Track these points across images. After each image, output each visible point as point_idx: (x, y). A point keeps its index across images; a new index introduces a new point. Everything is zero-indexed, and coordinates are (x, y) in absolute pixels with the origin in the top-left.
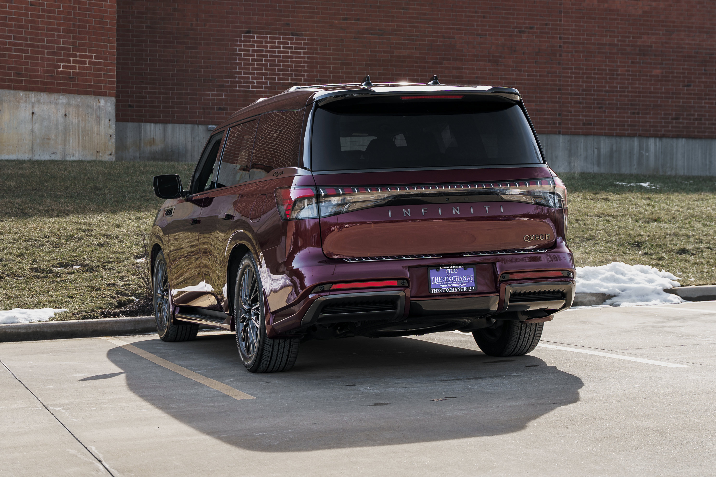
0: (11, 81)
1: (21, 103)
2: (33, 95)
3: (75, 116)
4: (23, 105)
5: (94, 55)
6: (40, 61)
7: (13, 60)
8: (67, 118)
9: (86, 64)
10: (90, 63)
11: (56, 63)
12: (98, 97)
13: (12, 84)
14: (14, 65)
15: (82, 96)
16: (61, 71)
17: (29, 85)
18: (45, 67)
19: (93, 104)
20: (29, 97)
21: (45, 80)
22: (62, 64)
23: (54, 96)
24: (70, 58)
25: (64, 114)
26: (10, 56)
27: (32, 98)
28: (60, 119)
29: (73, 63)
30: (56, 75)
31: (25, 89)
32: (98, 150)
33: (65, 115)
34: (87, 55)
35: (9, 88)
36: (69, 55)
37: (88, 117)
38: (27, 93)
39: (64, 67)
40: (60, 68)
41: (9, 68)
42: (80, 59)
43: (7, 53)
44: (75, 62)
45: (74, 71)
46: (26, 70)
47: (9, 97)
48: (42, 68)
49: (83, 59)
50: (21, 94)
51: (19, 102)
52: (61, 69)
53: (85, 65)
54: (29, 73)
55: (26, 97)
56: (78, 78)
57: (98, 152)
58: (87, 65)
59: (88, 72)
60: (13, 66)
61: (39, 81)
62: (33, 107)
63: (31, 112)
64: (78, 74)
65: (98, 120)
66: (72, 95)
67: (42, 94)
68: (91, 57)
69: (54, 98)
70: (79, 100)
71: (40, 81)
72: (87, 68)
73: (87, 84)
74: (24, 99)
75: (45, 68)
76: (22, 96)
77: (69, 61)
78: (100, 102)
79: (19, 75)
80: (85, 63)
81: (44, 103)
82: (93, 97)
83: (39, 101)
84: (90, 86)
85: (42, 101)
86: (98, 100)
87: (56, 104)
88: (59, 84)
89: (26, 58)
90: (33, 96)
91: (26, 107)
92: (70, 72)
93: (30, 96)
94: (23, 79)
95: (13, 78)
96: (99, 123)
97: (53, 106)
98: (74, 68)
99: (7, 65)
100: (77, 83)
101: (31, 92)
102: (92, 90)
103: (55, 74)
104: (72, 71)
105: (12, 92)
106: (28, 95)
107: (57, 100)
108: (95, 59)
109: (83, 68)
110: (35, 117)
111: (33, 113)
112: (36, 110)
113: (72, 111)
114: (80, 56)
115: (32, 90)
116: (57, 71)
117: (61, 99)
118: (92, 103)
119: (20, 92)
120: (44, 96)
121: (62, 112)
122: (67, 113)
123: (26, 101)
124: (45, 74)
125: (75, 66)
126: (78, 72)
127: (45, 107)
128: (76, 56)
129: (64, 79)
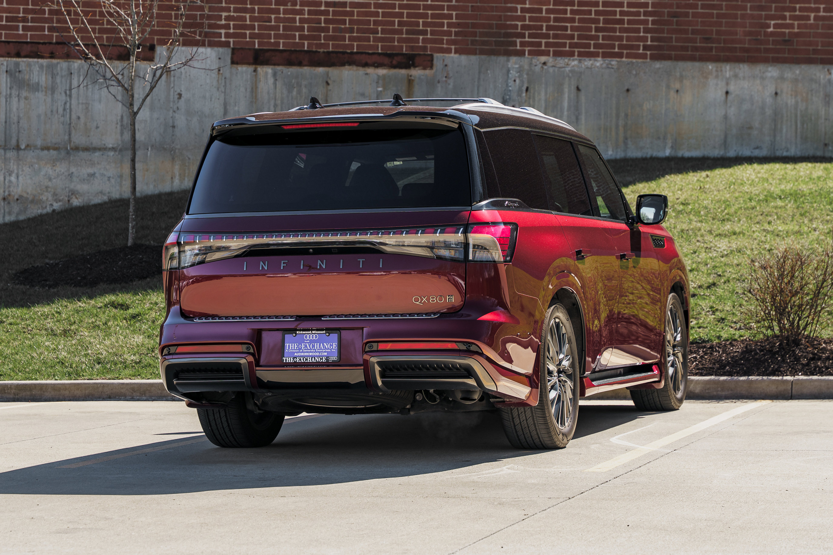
0: (696, 49)
1: (709, 80)
2: (728, 67)
3: (791, 95)
4: (712, 82)
5: (822, 6)
6: (739, 20)
7: (700, 20)
8: (779, 98)
9: (810, 20)
10: (816, 18)
11: (763, 21)
12: (827, 67)
13: (698, 54)
14: (701, 26)
15: (803, 66)
16: (771, 32)
17: (722, 54)
18: (746, 27)
19: (820, 77)
20: (721, 71)
21: (746, 46)
22: (773, 22)
23: (759, 69)
24: (785, 13)
25: (774, 92)
26: (695, 15)
27: (726, 72)
28: (768, 100)
29: (790, 19)
30: (763, 38)
31: (717, 59)
32: (827, 142)
33: (776, 94)
34: (811, 7)
35: (693, 59)
36: (784, 9)
37: (812, 95)
38: (719, 65)
39: (776, 26)
40: (769, 27)
41: (694, 32)
42: (800, 14)
43: (691, 11)
44: (793, 18)
45: (791, 30)
46: (718, 33)
47: (692, 71)
48: (742, 29)
49: (806, 14)
50: (710, 67)
51: (706, 78)
52: (771, 29)
53: (809, 22)
54: (723, 37)
55: (717, 71)
56: (797, 41)
57: (826, 145)
58: (812, 21)
59: (812, 31)
60: (699, 28)
61: (736, 48)
62: (727, 84)
63: (724, 90)
64: (797, 35)
65: (827, 99)
66: (787, 65)
67: (741, 66)
68: (817, 10)
69: (760, 70)
70: (798, 72)
71: (740, 47)
72: (811, 26)
73: (811, 48)
74: (714, 74)
75: (747, 29)
76: (712, 70)
77: (784, 18)
78: (830, 74)
79: (707, 40)
80: (808, 18)
81: (744, 78)
82: (820, 67)
83: (736, 76)
84: (815, 51)
85: (741, 75)
86: (828, 70)
87: (763, 78)
88: (767, 50)
89: (719, 16)
90: (727, 69)
91: (717, 85)
92: (785, 33)
93: (723, 69)
94: (714, 45)
95: (698, 45)
96: (829, 104)
97: (758, 82)
98: (791, 26)
99: (690, 28)
100: (795, 47)
101: (725, 64)
102: (819, 57)
103: (761, 36)
104: (787, 31)
105: (697, 64)
106: (721, 67)
107: (764, 73)
108: (824, 12)
109: (806, 26)
110: (730, 97)
111: (727, 93)
112: (732, 88)
113: (786, 87)
114: (801, 10)
115: (727, 60)
116: (765, 32)
117: (770, 72)
118: (818, 74)
119: (708, 64)
120: (744, 69)
121: (771, 89)
122: (779, 91)
123: (717, 77)
124: (747, 38)
125: (793, 24)
126: (798, 32)
127: (745, 84)
128: (794, 9)
129: (775, 42)
